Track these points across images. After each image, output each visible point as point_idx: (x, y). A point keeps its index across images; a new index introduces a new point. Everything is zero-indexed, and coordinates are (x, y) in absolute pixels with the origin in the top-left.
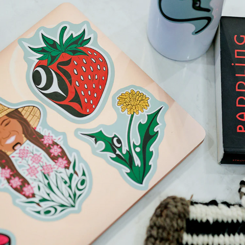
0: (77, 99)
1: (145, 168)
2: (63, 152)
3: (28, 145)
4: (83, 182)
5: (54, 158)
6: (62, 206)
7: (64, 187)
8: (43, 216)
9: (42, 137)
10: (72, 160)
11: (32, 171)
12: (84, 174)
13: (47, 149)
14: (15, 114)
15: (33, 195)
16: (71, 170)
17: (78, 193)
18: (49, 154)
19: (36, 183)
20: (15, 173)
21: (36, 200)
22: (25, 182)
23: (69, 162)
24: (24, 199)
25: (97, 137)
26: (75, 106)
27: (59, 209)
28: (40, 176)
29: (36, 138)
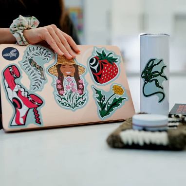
0: (100, 76)
1: (107, 113)
2: (83, 89)
4: (82, 103)
5: (78, 88)
6: (69, 105)
7: (75, 100)
8: (60, 104)
9: (80, 79)
10: (84, 93)
11: (68, 87)
12: (85, 100)
13: (78, 84)
15: (62, 95)
16: (81, 96)
17: (78, 105)
18: (78, 86)
19: (66, 92)
20: (61, 84)
21: (62, 97)
22: (62, 89)
23: (82, 93)
25: (98, 92)
26: (98, 77)
27: (68, 105)
28: (69, 90)
29: (77, 78)
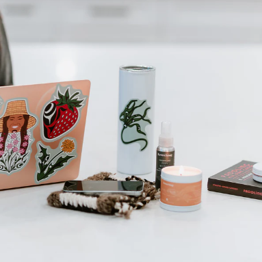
1: (46, 176)
2: (27, 147)
3: (18, 134)
4: (21, 165)
5: (21, 147)
7: (13, 162)
9: (26, 135)
12: (24, 162)
13: (23, 141)
14: (27, 117)
16: (22, 157)
17: (16, 168)
18: (22, 144)
20: (4, 142)
21: (0, 159)
22: (3, 149)
23: (24, 153)
25: (43, 150)
26: (49, 130)
27: (4, 169)
29: (24, 133)
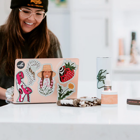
0: (63, 78)
1: (62, 99)
2: (53, 85)
3: (49, 79)
4: (51, 93)
5: (50, 85)
6: (44, 94)
7: (47, 91)
8: (40, 93)
9: (52, 80)
10: (53, 87)
11: (45, 84)
12: (52, 91)
13: (51, 82)
14: (52, 72)
15: (42, 88)
16: (51, 89)
17: (48, 94)
18: (50, 83)
20: (42, 82)
21: (41, 89)
22: (42, 85)
23: (52, 87)
24: (40, 87)
25: (60, 87)
26: (62, 79)
27: (43, 94)
28: (46, 86)
29: (51, 79)
